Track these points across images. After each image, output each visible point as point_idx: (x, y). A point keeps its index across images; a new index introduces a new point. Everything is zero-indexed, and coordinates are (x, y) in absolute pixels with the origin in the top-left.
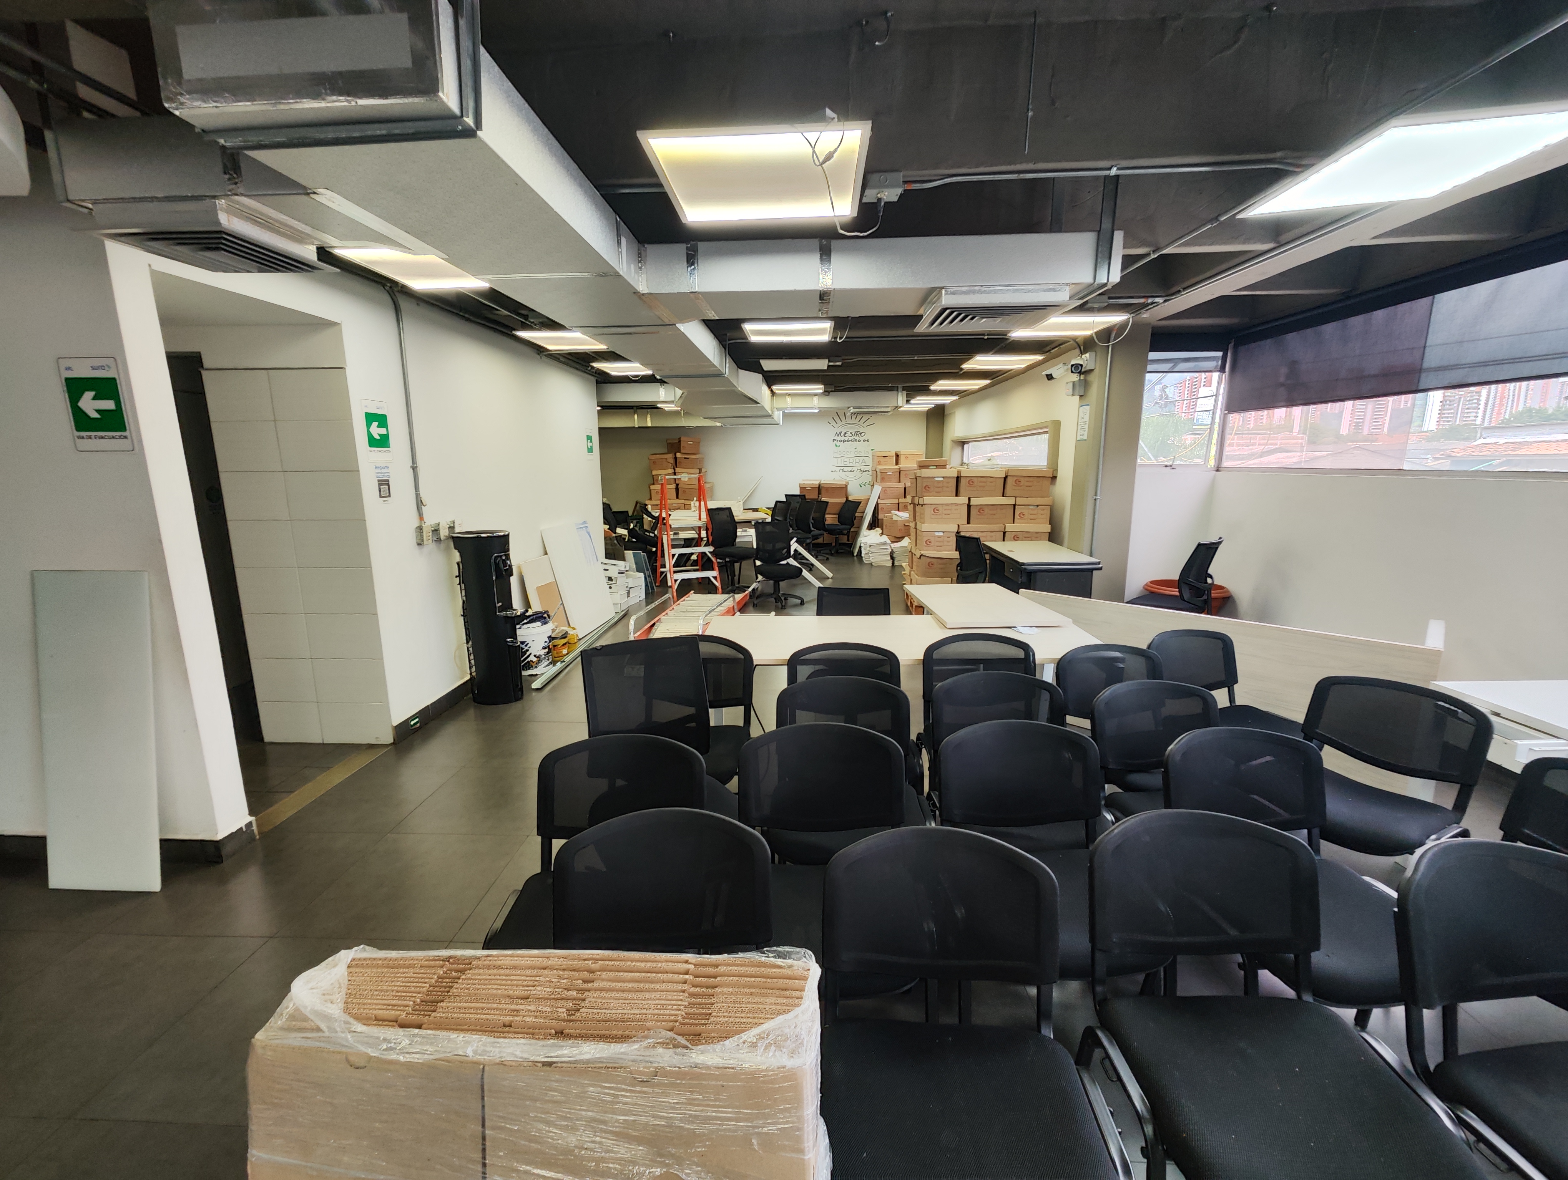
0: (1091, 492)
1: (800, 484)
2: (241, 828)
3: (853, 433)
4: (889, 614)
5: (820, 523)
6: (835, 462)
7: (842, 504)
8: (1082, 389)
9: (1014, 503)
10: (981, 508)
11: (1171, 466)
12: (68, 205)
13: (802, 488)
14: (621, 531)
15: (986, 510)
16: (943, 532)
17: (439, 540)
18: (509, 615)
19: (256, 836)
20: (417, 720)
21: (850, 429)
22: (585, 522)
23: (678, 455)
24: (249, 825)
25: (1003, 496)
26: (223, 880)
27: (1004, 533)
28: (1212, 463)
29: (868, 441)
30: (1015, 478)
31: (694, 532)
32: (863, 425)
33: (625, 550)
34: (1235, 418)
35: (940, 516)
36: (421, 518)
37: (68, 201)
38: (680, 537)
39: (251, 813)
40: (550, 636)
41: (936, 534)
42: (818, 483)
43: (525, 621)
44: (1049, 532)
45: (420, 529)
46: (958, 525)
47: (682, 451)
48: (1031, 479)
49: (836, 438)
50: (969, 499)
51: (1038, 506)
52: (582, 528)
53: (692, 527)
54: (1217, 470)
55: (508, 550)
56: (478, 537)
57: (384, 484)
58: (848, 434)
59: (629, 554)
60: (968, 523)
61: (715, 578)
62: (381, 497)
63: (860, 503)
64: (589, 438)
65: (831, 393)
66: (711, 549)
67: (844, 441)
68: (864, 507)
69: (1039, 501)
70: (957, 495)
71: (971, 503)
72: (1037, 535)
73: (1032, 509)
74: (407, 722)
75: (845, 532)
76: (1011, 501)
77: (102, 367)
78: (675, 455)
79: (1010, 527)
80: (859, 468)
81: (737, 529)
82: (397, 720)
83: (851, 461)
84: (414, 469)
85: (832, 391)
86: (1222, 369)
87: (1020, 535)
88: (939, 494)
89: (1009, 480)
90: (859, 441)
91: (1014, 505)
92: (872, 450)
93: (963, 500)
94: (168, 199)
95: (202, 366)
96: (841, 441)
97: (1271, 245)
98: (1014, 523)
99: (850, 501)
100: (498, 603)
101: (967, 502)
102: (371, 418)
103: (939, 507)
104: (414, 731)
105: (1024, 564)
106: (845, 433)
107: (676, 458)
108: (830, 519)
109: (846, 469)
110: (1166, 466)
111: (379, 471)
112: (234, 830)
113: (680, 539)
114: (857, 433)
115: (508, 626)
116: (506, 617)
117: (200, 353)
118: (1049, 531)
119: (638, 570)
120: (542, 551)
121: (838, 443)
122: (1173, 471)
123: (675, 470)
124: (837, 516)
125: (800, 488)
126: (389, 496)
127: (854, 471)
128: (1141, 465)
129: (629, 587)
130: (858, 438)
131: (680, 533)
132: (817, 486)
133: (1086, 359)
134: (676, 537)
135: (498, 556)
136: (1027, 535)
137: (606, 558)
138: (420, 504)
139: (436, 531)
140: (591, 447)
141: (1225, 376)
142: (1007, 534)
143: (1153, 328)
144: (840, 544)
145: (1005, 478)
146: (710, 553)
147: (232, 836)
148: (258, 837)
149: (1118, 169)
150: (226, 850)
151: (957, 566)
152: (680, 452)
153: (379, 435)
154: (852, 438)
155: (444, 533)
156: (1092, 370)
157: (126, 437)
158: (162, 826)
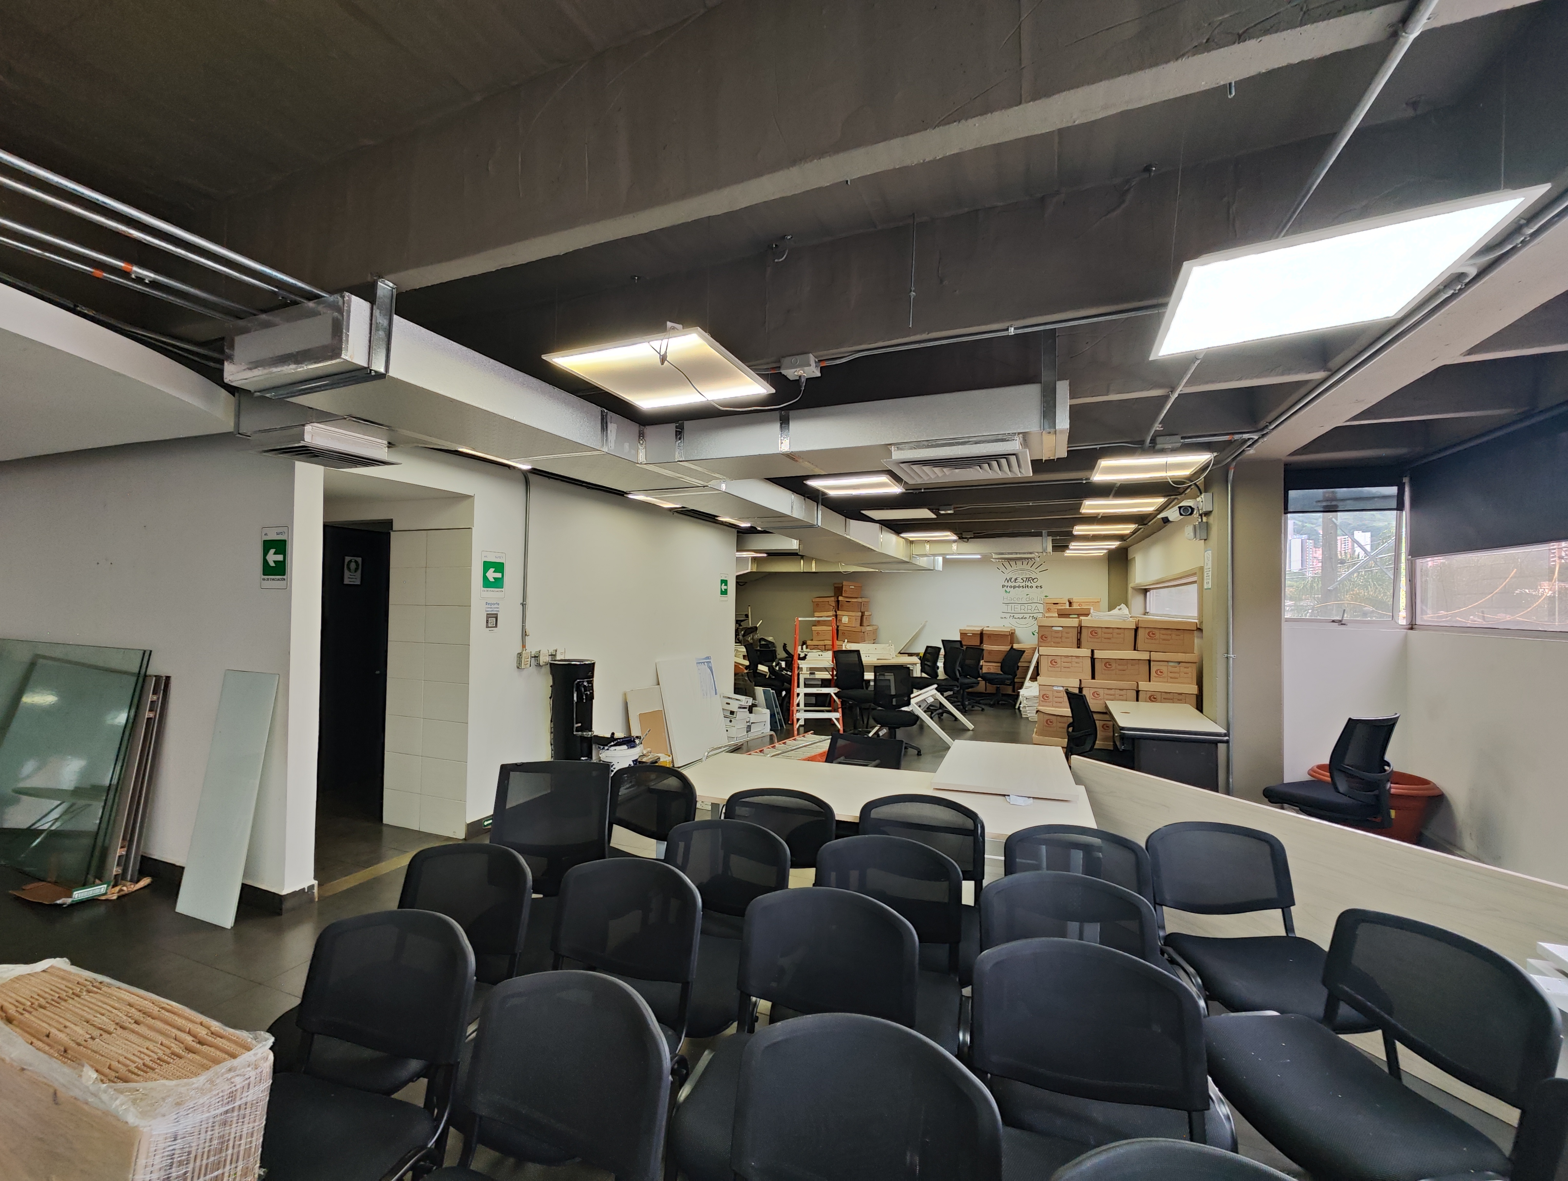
0: (1221, 649)
1: (960, 630)
2: (304, 889)
3: (1025, 579)
4: (898, 768)
5: (975, 671)
6: (1005, 608)
7: (1006, 653)
8: (1204, 531)
9: (1149, 658)
10: (1108, 662)
11: (1340, 621)
12: (238, 435)
13: (963, 634)
14: (763, 668)
15: (1114, 665)
16: (1063, 687)
17: (538, 665)
18: (586, 736)
19: (315, 899)
20: (491, 821)
21: (1020, 576)
22: (708, 658)
23: (840, 598)
24: (311, 887)
25: (1135, 650)
26: (280, 930)
27: (1138, 692)
28: (1402, 618)
29: (1041, 587)
30: (1148, 630)
31: (827, 673)
32: (1035, 571)
33: (756, 686)
34: (1430, 563)
35: (1059, 669)
36: (524, 646)
37: (239, 433)
38: (816, 677)
39: (315, 878)
40: (636, 760)
41: (1055, 688)
42: (980, 629)
43: (612, 744)
44: (1197, 695)
45: (520, 655)
46: (1080, 680)
47: (843, 595)
48: (1169, 632)
49: (1006, 584)
50: (1093, 651)
51: (1179, 663)
52: (704, 663)
53: (825, 668)
54: (1412, 629)
55: (593, 677)
56: (569, 664)
57: (492, 619)
58: (1019, 580)
59: (759, 691)
60: (1093, 677)
61: (837, 719)
62: (487, 627)
63: (1024, 651)
64: (724, 582)
65: (970, 540)
66: (836, 690)
67: (1014, 587)
68: (1030, 657)
69: (1180, 657)
70: (1078, 647)
71: (1095, 657)
72: (1180, 697)
73: (1172, 667)
74: (480, 821)
75: (1008, 682)
76: (1145, 656)
77: (281, 533)
78: (838, 598)
79: (1144, 686)
80: (1032, 615)
81: (863, 672)
82: (471, 818)
83: (1023, 607)
84: (523, 605)
85: (971, 538)
86: (1400, 507)
87: (1158, 696)
88: (1057, 644)
89: (1140, 631)
90: (1031, 587)
91: (1149, 661)
92: (1046, 596)
93: (1085, 652)
94: (281, 428)
95: (392, 529)
96: (1011, 587)
97: (1319, 375)
98: (1150, 681)
99: (1014, 649)
100: (577, 723)
101: (1090, 655)
102: (487, 565)
103: (1058, 660)
104: (487, 830)
105: (1123, 728)
106: (1016, 579)
107: (838, 601)
108: (988, 667)
109: (1016, 616)
110: (1333, 621)
111: (488, 606)
112: (297, 890)
113: (817, 679)
114: (1028, 579)
115: (585, 745)
116: (582, 737)
117: (392, 520)
118: (1196, 693)
119: (767, 708)
120: (655, 682)
121: (1008, 589)
122: (1342, 627)
123: (836, 612)
124: (999, 664)
125: (961, 633)
126: (496, 626)
127: (1026, 618)
128: (1287, 620)
129: (751, 722)
130: (1030, 584)
131: (816, 673)
132: (979, 633)
133: (1202, 502)
134: (812, 676)
135: (580, 682)
136: (1168, 696)
137: (735, 693)
138: (524, 634)
139: (536, 657)
140: (726, 590)
141: (1405, 514)
142: (1140, 692)
143: (1286, 465)
144: (1004, 695)
145: (1136, 630)
146: (835, 694)
147: (294, 894)
148: (317, 900)
149: (1015, 329)
150: (287, 905)
151: (1069, 726)
152: (842, 596)
153: (494, 578)
154: (1024, 584)
155: (544, 659)
156: (1211, 512)
157: (284, 579)
158: (246, 874)
